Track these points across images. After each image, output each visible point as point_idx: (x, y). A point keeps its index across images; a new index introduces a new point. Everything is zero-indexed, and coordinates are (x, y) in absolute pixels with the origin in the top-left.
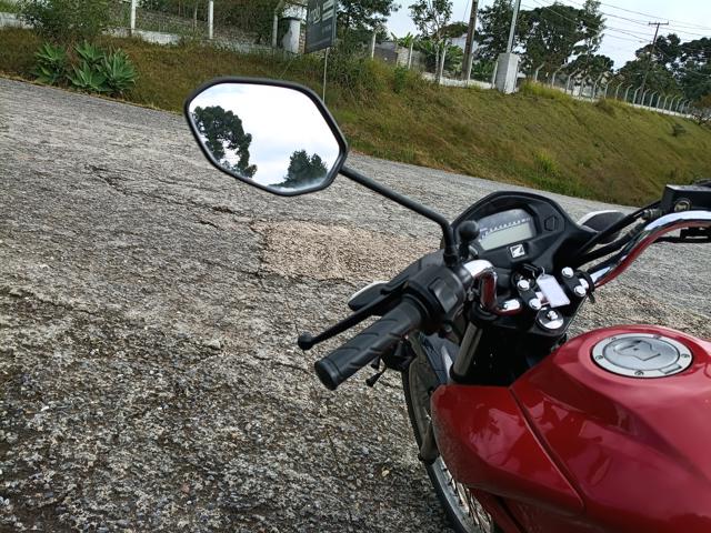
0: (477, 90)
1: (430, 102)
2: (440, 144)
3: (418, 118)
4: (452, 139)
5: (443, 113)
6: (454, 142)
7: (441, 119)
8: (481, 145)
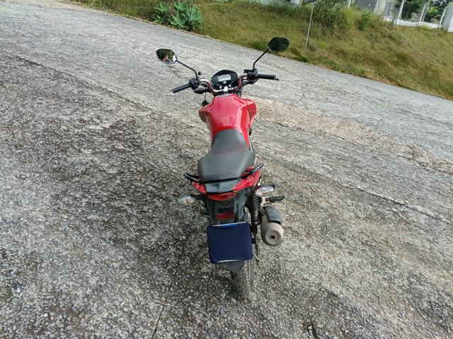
0: (425, 29)
1: (384, 36)
2: (385, 64)
3: (372, 47)
4: (394, 62)
5: (392, 44)
6: (396, 64)
7: (390, 49)
8: (417, 68)
